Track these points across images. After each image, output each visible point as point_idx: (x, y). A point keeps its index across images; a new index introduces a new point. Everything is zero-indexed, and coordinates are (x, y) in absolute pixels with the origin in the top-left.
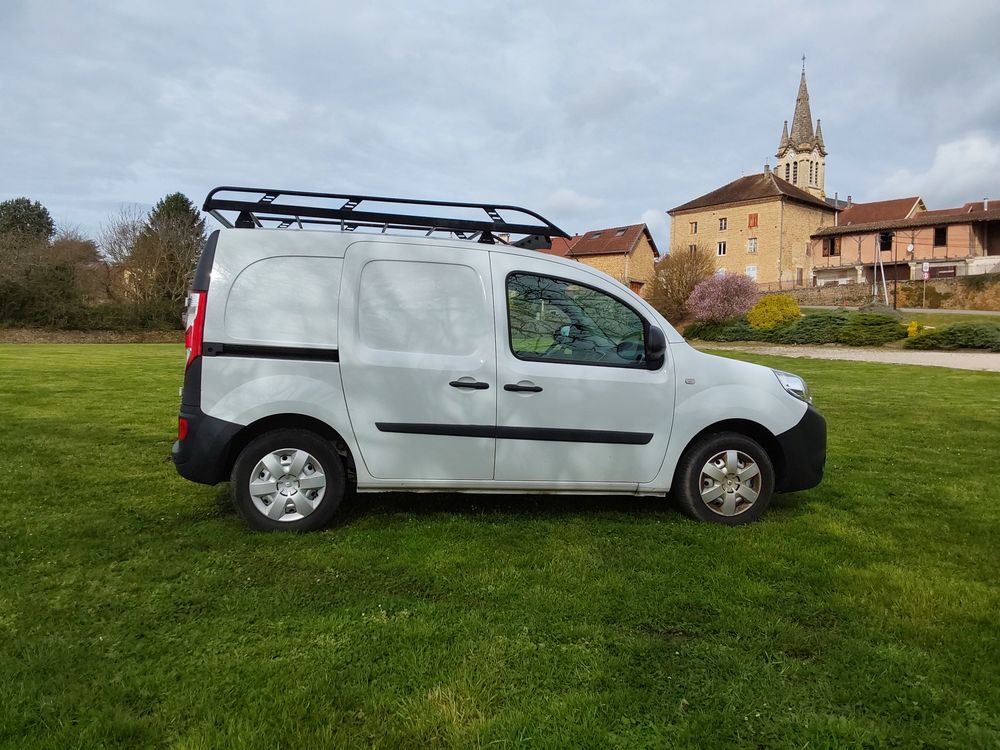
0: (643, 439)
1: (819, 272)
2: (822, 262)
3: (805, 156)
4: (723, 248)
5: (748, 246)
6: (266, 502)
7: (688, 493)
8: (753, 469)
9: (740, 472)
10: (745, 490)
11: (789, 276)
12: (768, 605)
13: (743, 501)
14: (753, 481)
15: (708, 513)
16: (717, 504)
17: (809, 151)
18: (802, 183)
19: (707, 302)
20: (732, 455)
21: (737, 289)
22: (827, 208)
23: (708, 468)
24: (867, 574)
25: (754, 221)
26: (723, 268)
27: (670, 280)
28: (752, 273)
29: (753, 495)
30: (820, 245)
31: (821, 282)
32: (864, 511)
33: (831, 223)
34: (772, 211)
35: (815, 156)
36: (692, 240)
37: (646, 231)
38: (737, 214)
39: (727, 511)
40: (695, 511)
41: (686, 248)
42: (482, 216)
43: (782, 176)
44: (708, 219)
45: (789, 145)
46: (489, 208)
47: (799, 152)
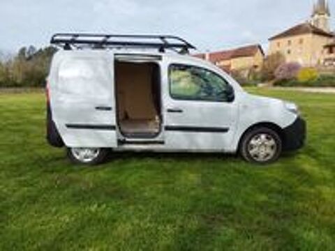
0: (225, 130)
1: (326, 60)
2: (327, 56)
3: (322, 16)
4: (289, 52)
5: (299, 51)
6: (78, 154)
7: (244, 151)
8: (272, 142)
9: (266, 143)
10: (269, 151)
11: (314, 62)
12: (261, 206)
13: (268, 155)
14: (272, 147)
15: (253, 160)
16: (256, 156)
17: (323, 14)
18: (321, 27)
19: (282, 72)
20: (263, 136)
21: (294, 67)
22: (330, 36)
23: (253, 142)
24: (312, 191)
25: (301, 41)
26: (289, 59)
27: (269, 65)
28: (300, 61)
29: (272, 153)
30: (326, 50)
31: (327, 64)
32: (322, 158)
33: (331, 41)
34: (308, 38)
35: (326, 16)
36: (278, 49)
37: (260, 47)
38: (295, 39)
39: (261, 159)
40: (247, 158)
41: (275, 52)
42: (159, 41)
43: (312, 24)
44: (284, 41)
45: (316, 12)
46: (162, 38)
47: (320, 14)
